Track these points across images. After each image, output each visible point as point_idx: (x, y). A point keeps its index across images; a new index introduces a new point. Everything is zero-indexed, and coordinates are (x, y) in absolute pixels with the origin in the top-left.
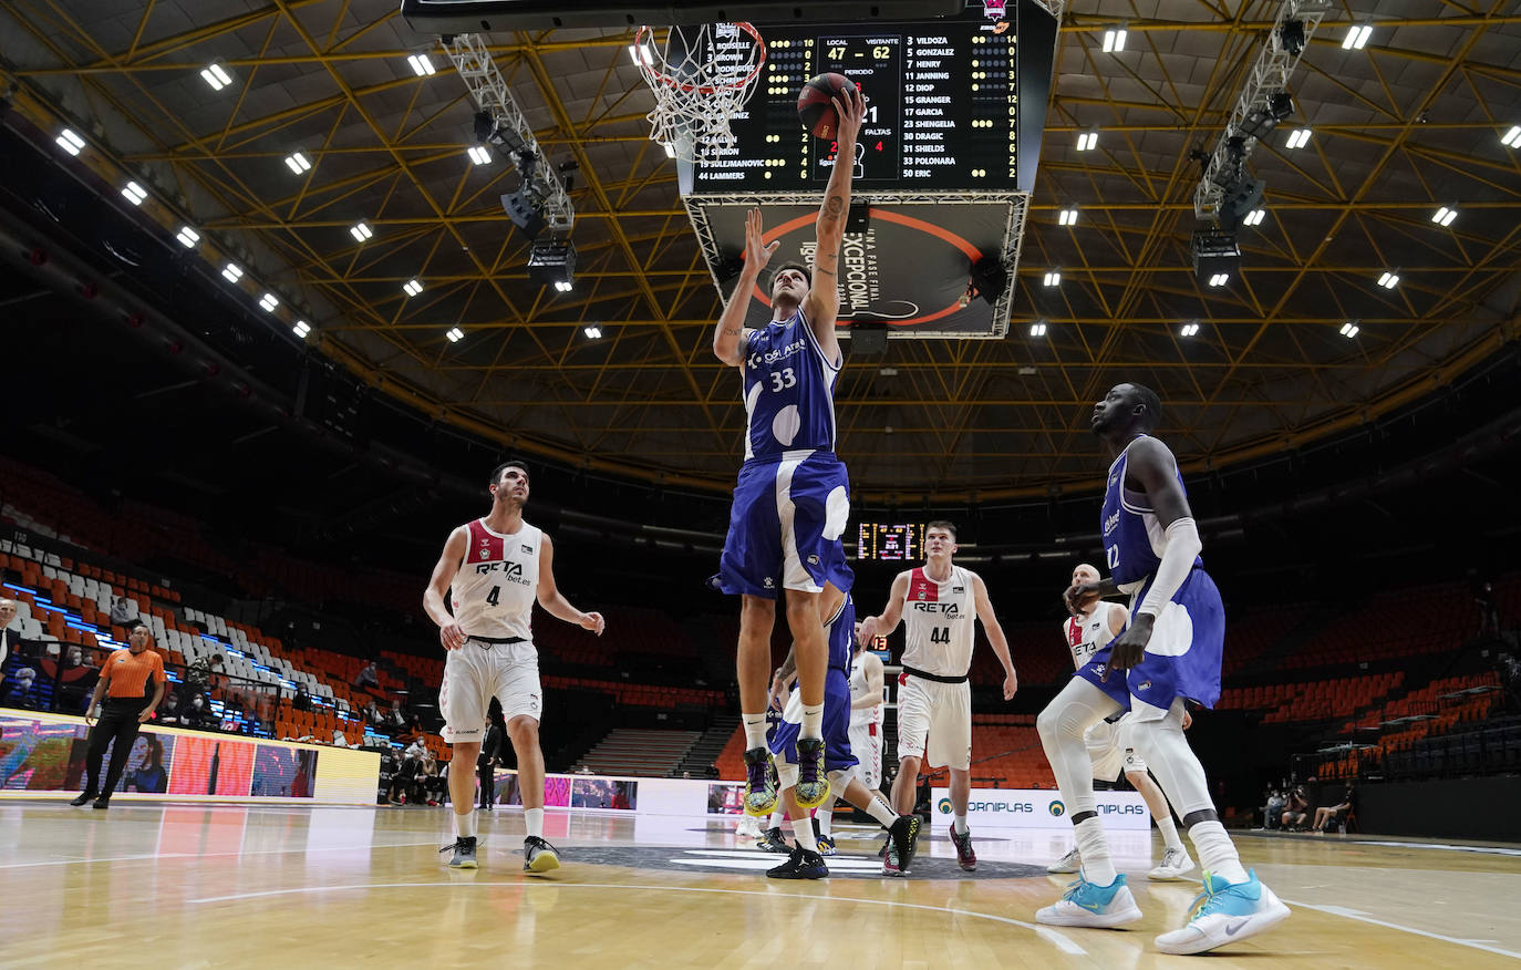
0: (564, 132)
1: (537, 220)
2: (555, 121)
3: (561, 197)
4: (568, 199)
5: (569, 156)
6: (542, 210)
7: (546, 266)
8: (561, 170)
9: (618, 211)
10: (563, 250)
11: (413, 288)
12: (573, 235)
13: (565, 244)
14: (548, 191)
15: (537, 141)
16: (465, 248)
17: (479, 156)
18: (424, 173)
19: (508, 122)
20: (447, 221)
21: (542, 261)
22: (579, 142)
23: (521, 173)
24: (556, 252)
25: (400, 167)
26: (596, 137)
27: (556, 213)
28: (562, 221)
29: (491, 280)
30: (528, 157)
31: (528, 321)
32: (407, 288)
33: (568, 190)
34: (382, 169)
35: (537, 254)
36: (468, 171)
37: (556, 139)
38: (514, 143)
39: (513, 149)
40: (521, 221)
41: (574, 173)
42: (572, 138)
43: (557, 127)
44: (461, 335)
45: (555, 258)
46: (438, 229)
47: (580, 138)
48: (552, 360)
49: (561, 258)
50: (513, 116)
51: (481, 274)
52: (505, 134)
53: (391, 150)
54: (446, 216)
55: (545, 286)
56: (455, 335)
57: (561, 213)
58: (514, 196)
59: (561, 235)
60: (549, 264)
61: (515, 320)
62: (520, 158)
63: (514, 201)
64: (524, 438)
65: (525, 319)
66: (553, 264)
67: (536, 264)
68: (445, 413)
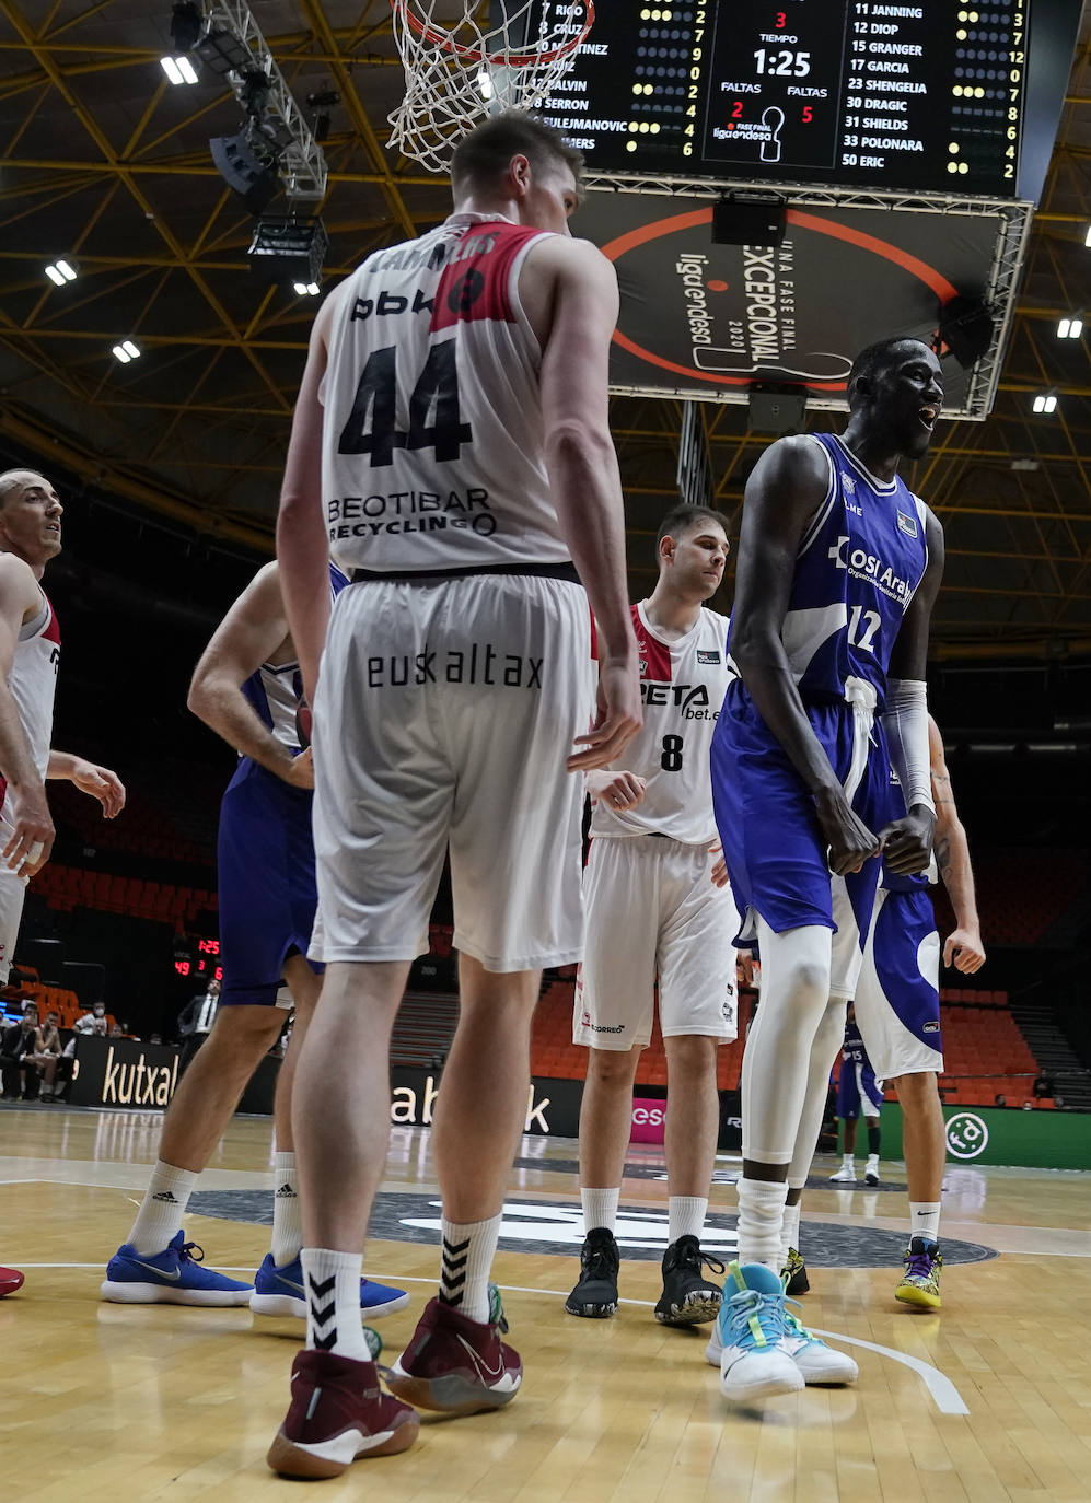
0: (320, 40)
1: (266, 183)
2: (307, 23)
3: (307, 148)
4: (318, 151)
5: (325, 83)
6: (275, 166)
7: (277, 256)
8: (312, 103)
9: (399, 174)
10: (305, 232)
11: (61, 273)
12: (323, 210)
13: (310, 223)
14: (287, 137)
15: (273, 54)
16: (149, 216)
17: (179, 70)
18: (88, 88)
19: (226, 23)
20: (122, 170)
21: (272, 247)
22: (342, 61)
23: (245, 106)
24: (295, 234)
25: (47, 76)
26: (370, 56)
27: (298, 172)
28: (306, 185)
29: (191, 269)
30: (256, 81)
31: (246, 337)
32: (50, 271)
33: (320, 137)
34: (17, 76)
35: (263, 236)
36: (160, 92)
37: (303, 53)
38: (237, 57)
39: (234, 66)
40: (239, 183)
41: (333, 111)
42: (332, 54)
43: (310, 32)
44: (136, 353)
45: (292, 245)
46: (110, 181)
47: (344, 55)
48: (282, 399)
49: (302, 244)
50: (235, 14)
51: (172, 257)
52: (221, 42)
53: (34, 49)
54: (120, 162)
55: (273, 288)
56: (126, 352)
57: (306, 172)
58: (231, 142)
59: (306, 207)
60: (282, 252)
61: (226, 335)
62: (243, 82)
63: (231, 150)
64: (233, 521)
65: (242, 333)
66: (288, 253)
67: (260, 251)
68: (103, 473)
